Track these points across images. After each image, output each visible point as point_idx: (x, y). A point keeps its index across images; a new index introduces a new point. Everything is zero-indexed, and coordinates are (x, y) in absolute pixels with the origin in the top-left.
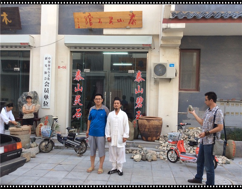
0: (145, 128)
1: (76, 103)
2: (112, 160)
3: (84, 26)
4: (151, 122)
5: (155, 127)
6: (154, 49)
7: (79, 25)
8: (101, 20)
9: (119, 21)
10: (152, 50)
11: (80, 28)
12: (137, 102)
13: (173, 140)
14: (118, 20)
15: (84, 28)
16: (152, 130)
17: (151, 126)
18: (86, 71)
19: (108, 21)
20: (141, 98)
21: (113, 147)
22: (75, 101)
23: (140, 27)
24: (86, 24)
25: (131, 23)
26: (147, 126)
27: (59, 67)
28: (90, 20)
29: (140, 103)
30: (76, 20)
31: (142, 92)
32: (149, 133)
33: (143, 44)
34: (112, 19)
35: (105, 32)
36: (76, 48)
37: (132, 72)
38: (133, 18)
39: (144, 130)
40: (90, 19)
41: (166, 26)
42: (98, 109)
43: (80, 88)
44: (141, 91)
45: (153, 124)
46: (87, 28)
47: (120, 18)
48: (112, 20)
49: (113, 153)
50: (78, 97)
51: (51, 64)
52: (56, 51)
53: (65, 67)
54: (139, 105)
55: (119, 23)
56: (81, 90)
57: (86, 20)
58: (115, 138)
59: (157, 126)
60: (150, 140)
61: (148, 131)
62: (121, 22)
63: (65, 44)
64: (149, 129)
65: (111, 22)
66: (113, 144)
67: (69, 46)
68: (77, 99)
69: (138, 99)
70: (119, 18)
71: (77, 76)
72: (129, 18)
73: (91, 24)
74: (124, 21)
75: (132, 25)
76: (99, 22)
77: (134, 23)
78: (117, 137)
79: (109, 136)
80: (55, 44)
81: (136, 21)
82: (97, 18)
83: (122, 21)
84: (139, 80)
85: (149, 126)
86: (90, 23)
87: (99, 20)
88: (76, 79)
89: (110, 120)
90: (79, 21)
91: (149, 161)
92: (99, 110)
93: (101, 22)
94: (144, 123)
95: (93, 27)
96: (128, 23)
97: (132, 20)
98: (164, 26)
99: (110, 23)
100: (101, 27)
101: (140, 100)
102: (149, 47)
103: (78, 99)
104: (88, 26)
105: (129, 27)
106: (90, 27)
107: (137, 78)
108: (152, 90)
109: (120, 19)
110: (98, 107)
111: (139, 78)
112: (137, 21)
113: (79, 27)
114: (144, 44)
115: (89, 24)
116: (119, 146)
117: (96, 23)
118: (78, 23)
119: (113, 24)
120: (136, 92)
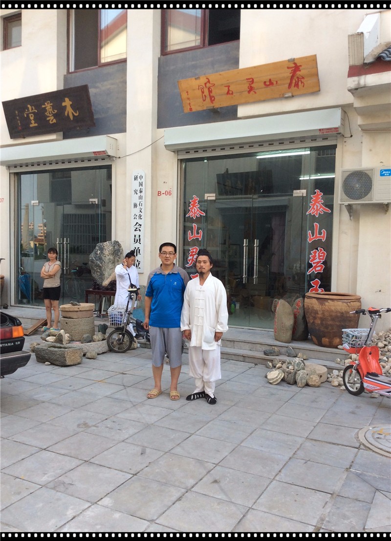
0: (315, 318)
1: (190, 263)
2: (193, 374)
3: (199, 106)
4: (327, 304)
5: (337, 317)
6: (352, 136)
7: (190, 104)
8: (230, 88)
9: (268, 83)
10: (345, 139)
11: (194, 110)
12: (311, 261)
13: (352, 344)
14: (265, 82)
15: (200, 109)
16: (330, 323)
17: (326, 314)
18: (209, 198)
19: (246, 87)
20: (321, 250)
21: (195, 347)
22: (190, 258)
23: (316, 90)
24: (204, 101)
25: (293, 84)
26: (318, 314)
27: (159, 193)
28: (210, 92)
29: (318, 263)
30: (184, 95)
31: (323, 237)
32: (322, 329)
33: (320, 130)
34: (253, 82)
35: (242, 111)
36: (187, 152)
37: (301, 195)
38: (298, 73)
39: (313, 322)
40: (209, 89)
41: (356, 83)
42: (167, 273)
43: (198, 233)
44: (322, 235)
45: (333, 308)
46: (205, 108)
47: (269, 77)
48: (252, 85)
49: (195, 360)
50: (195, 250)
51: (143, 188)
52: (152, 162)
53: (169, 193)
54: (316, 267)
55: (269, 89)
56: (200, 237)
57: (203, 92)
58: (197, 331)
59: (342, 313)
60: (328, 344)
61: (322, 324)
62: (271, 87)
63: (166, 146)
64: (322, 319)
65: (251, 89)
66: (194, 342)
67: (177, 150)
68: (193, 255)
69: (315, 253)
70: (267, 79)
71: (192, 208)
72: (288, 74)
73: (212, 99)
74: (278, 82)
75: (296, 88)
76: (228, 93)
77: (300, 83)
78: (202, 330)
79: (186, 328)
80: (150, 149)
81: (303, 78)
82: (222, 85)
83: (275, 83)
84: (317, 210)
85: (323, 314)
86: (211, 97)
87: (227, 88)
88: (190, 214)
89: (189, 297)
90: (189, 96)
91: (300, 385)
92: (169, 274)
93: (231, 92)
94: (313, 307)
95: (217, 105)
96: (287, 86)
97: (295, 78)
98: (353, 82)
99: (249, 92)
100: (232, 103)
101: (319, 256)
102: (336, 133)
103: (195, 255)
104: (208, 105)
105: (290, 94)
106: (212, 105)
107: (313, 208)
108: (346, 233)
109: (270, 80)
110: (167, 270)
111: (316, 207)
112: (306, 79)
113: (191, 109)
114: (323, 129)
115: (208, 99)
116: (205, 347)
117: (222, 95)
118: (188, 102)
119: (255, 93)
120: (310, 238)
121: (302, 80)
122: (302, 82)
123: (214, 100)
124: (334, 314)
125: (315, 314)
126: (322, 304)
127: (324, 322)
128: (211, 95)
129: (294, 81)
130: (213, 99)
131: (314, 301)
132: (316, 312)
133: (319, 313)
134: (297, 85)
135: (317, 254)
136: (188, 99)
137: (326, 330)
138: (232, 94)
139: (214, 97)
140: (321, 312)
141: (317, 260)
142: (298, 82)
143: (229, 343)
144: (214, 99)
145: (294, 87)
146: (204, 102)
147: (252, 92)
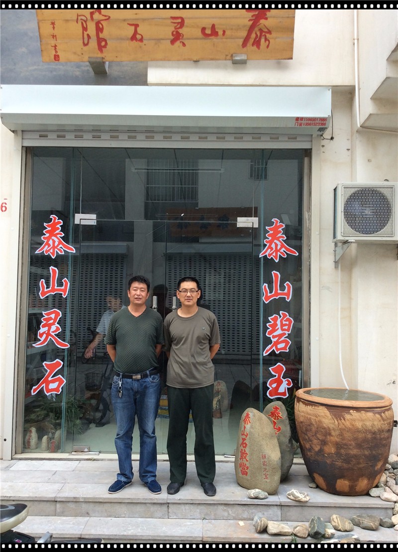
0: (324, 443)
3: (75, 53)
4: (347, 416)
5: (365, 440)
6: (332, 138)
7: (55, 46)
8: (138, 30)
9: (208, 32)
10: (324, 143)
11: (63, 60)
12: (270, 333)
14: (203, 30)
15: (75, 58)
16: (354, 452)
17: (347, 435)
18: (83, 223)
19: (168, 31)
20: (285, 316)
22: (42, 330)
23: (286, 57)
24: (85, 45)
25: (251, 41)
26: (330, 434)
28: (99, 29)
29: (280, 336)
30: (46, 29)
31: (288, 294)
32: (339, 463)
33: (297, 119)
34: (181, 23)
36: (44, 134)
37: (250, 225)
38: (262, 22)
39: (321, 450)
40: (97, 24)
43: (61, 284)
45: (359, 425)
46: (85, 58)
47: (213, 21)
48: (181, 30)
50: (53, 316)
54: (277, 343)
55: (208, 43)
56: (65, 291)
57: (84, 28)
60: (346, 489)
61: (338, 454)
62: (213, 39)
63: (3, 115)
64: (338, 446)
65: (176, 37)
67: (19, 126)
68: (50, 326)
69: (275, 320)
70: (207, 22)
71: (49, 238)
74: (227, 33)
75: (255, 47)
76: (133, 38)
77: (263, 40)
81: (270, 32)
82: (124, 20)
83: (220, 33)
85: (341, 435)
86: (99, 40)
87: (133, 28)
88: (44, 250)
90: (56, 32)
93: (138, 37)
94: (320, 422)
95: (109, 56)
96: (241, 41)
97: (256, 29)
99: (173, 42)
100: (140, 58)
101: (282, 325)
103: (53, 324)
104: (91, 53)
105: (243, 58)
106: (100, 55)
109: (213, 26)
111: (275, 246)
112: (274, 35)
113: (56, 57)
115: (93, 43)
117: (122, 39)
118: (53, 42)
119: (184, 45)
120: (267, 295)
121: (268, 36)
122: (266, 39)
123: (105, 46)
124: (361, 436)
125: (325, 436)
126: (339, 417)
127: (343, 451)
128: (101, 36)
129: (253, 36)
130: (103, 44)
131: (323, 411)
132: (327, 432)
133: (333, 433)
134: (257, 43)
135: (278, 322)
136: (54, 36)
137: (345, 466)
138: (141, 40)
139: (105, 40)
140: (337, 433)
141: (279, 332)
142: (261, 36)
143: (156, 508)
144: (106, 44)
145: (253, 45)
146: (86, 48)
147: (178, 43)
